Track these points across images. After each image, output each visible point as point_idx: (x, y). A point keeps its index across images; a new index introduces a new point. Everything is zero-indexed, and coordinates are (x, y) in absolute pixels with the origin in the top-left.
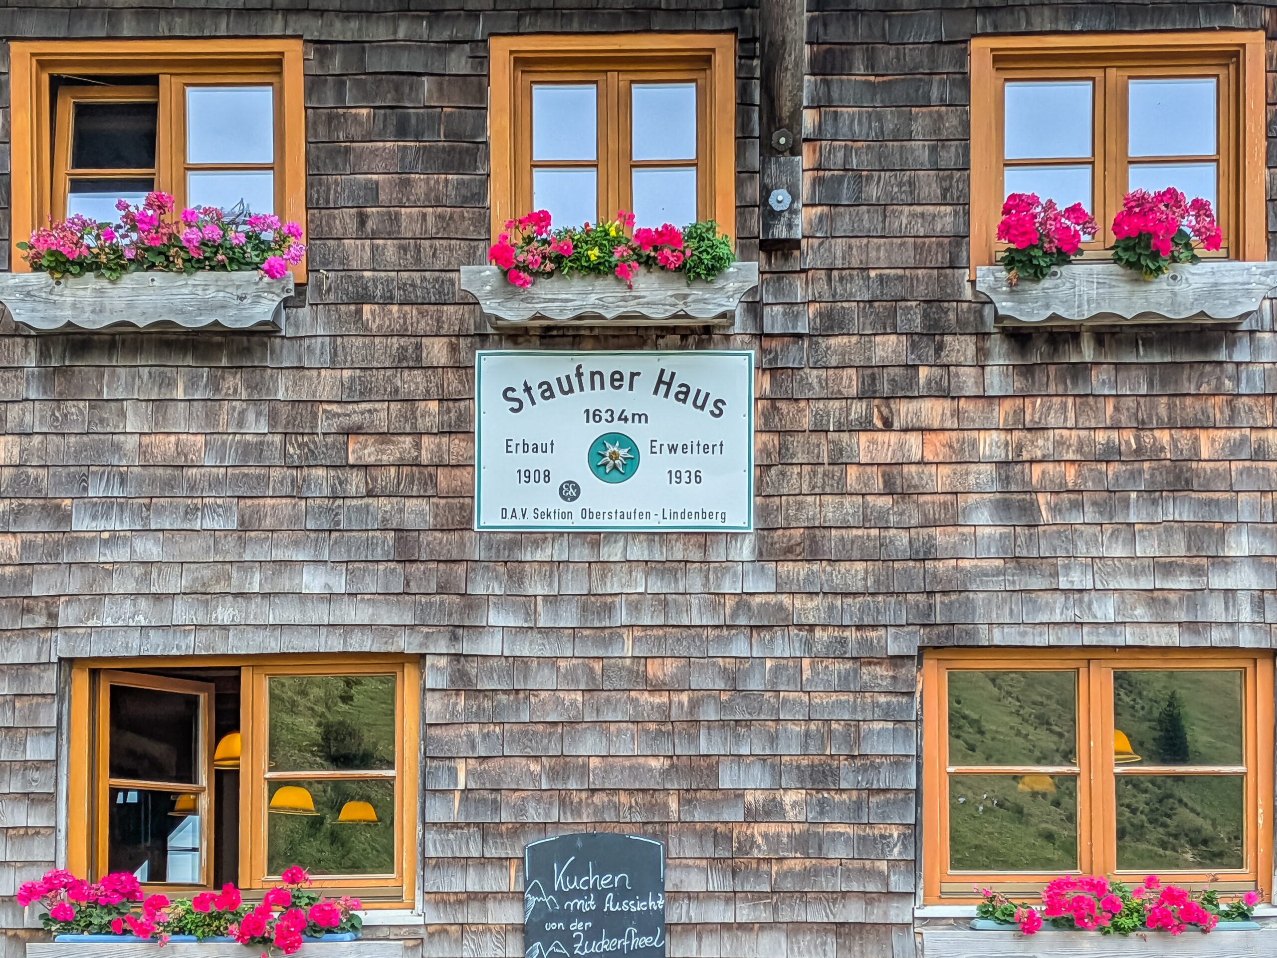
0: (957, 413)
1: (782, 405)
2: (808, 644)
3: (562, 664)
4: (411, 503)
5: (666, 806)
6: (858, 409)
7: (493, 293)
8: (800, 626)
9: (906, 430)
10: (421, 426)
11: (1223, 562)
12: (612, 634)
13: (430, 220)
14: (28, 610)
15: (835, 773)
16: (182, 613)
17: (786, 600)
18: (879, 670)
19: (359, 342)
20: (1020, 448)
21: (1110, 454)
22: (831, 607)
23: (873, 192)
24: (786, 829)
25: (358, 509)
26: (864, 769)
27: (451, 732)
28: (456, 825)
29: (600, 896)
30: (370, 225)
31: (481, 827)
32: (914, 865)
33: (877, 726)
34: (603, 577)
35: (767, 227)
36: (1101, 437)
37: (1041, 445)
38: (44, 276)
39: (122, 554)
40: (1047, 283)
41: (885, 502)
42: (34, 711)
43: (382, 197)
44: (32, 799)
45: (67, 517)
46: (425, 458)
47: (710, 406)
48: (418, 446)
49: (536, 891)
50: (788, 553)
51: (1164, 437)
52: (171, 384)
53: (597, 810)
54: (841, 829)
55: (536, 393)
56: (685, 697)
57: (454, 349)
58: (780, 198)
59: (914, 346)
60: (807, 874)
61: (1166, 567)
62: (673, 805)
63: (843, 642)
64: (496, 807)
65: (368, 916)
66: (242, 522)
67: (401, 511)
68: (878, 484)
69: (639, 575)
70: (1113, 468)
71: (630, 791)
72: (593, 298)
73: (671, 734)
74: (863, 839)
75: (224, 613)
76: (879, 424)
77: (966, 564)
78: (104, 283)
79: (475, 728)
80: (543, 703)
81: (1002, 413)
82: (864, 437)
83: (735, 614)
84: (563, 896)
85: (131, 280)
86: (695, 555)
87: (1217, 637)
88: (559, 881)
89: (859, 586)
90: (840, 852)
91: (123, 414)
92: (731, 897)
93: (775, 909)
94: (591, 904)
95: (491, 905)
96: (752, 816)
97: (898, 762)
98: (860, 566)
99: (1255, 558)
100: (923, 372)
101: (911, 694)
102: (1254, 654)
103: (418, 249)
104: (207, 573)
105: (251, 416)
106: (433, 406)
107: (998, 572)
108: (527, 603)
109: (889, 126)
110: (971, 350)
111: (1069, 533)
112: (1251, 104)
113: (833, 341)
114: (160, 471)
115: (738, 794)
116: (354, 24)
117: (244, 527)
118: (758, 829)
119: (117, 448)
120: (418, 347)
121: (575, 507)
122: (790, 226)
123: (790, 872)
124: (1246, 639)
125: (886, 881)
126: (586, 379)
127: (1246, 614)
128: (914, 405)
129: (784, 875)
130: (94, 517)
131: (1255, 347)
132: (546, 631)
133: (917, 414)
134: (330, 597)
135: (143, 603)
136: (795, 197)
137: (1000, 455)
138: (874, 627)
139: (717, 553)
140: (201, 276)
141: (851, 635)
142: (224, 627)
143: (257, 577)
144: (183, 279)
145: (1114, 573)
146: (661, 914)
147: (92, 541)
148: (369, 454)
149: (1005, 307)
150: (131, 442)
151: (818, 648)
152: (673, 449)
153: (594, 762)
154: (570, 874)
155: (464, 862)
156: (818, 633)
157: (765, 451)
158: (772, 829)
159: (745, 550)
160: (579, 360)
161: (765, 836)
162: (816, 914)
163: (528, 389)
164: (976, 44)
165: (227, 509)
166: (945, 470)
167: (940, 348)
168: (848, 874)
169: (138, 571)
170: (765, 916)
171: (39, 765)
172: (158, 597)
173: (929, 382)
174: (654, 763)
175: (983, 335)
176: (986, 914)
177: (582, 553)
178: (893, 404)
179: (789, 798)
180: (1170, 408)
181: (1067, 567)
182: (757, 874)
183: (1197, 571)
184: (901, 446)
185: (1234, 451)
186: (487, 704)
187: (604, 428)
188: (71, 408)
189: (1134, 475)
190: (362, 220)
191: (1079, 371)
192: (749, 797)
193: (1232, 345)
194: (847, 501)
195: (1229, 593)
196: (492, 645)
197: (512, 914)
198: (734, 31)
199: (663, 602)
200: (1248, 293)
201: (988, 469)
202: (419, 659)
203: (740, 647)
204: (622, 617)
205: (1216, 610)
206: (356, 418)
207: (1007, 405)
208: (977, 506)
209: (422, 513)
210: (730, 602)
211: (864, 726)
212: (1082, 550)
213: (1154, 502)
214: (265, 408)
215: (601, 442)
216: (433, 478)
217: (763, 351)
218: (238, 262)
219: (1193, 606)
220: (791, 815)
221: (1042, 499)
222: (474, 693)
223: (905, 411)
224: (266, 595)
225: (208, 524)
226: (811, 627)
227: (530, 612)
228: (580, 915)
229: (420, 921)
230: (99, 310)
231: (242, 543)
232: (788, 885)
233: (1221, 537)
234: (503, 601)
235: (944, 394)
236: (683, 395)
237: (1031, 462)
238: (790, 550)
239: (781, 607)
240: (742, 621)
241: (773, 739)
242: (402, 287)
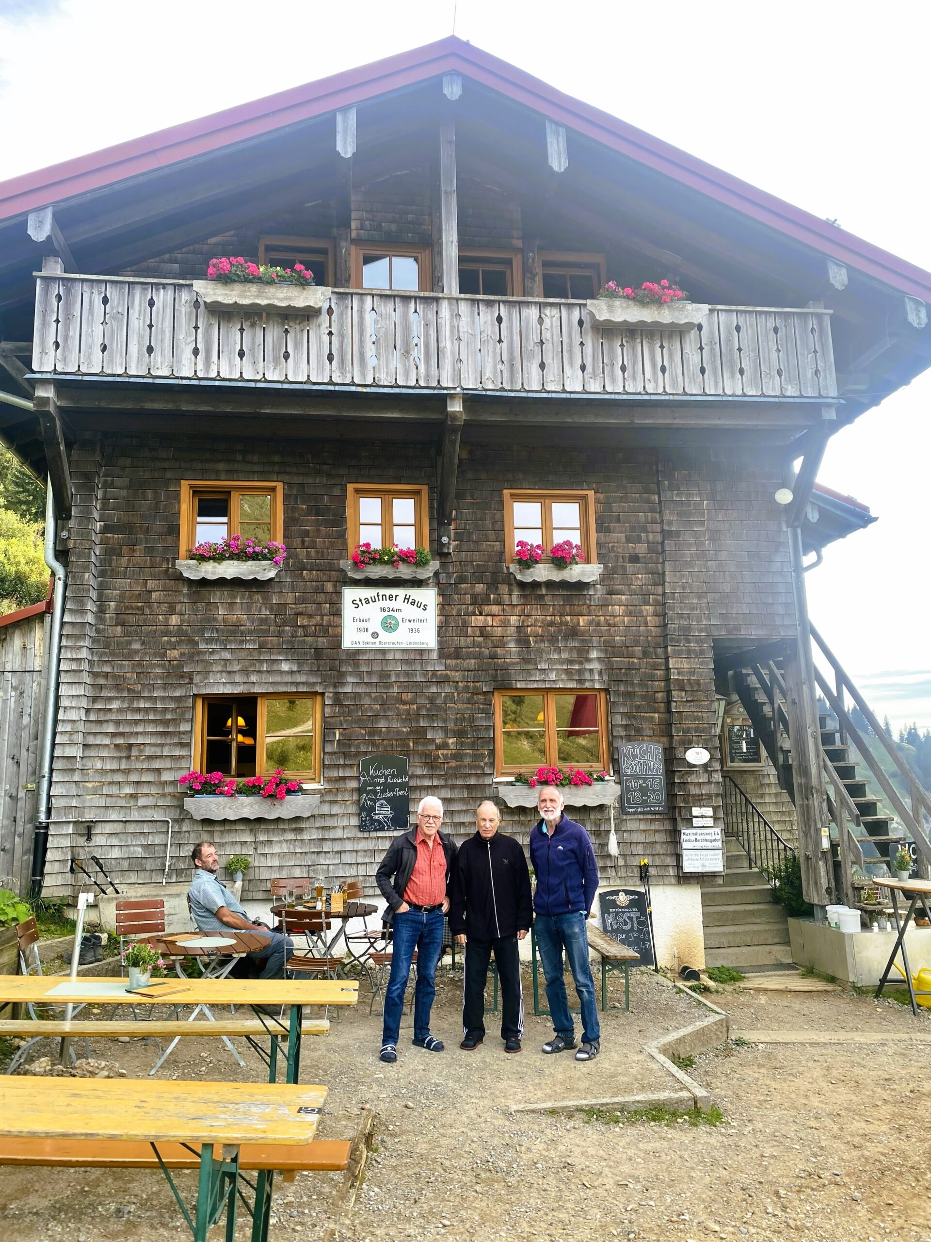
0: (503, 610)
1: (446, 607)
2: (456, 688)
3: (373, 695)
4: (320, 639)
5: (409, 745)
6: (471, 608)
7: (351, 570)
8: (454, 682)
9: (486, 615)
10: (323, 613)
11: (589, 660)
12: (389, 685)
13: (327, 543)
14: (182, 677)
15: (466, 732)
16: (238, 678)
17: (449, 672)
18: (480, 697)
19: (302, 583)
20: (523, 622)
21: (552, 624)
22: (464, 675)
23: (474, 537)
24: (450, 752)
25: (301, 641)
26: (476, 731)
27: (334, 719)
28: (335, 753)
29: (386, 777)
30: (306, 544)
31: (344, 753)
32: (492, 764)
33: (480, 715)
34: (387, 665)
35: (441, 549)
36: (549, 618)
37: (530, 621)
38: (195, 562)
39: (217, 657)
40: (531, 570)
41: (481, 639)
42: (183, 713)
43: (310, 535)
44: (182, 745)
45: (197, 644)
46: (325, 623)
47: (422, 607)
48: (322, 619)
49: (364, 776)
50: (449, 657)
51: (569, 618)
52: (235, 597)
53: (385, 747)
54: (468, 751)
55: (363, 602)
56: (415, 706)
57: (335, 586)
58: (445, 539)
59: (488, 588)
60: (457, 768)
61: (571, 662)
62: (411, 744)
63: (468, 687)
64: (350, 746)
65: (305, 786)
66: (260, 645)
67: (316, 642)
68: (478, 633)
69: (399, 664)
70: (553, 629)
71: (396, 740)
72: (385, 572)
73: (410, 719)
74: (475, 755)
75: (253, 678)
76: (477, 613)
77: (508, 660)
78: (216, 564)
79: (342, 718)
80: (366, 709)
81: (517, 610)
82: (473, 618)
83: (432, 678)
84: (373, 777)
85: (226, 563)
86: (418, 657)
87: (588, 685)
88: (371, 772)
89: (473, 668)
90: (468, 760)
91: (218, 608)
92: (431, 777)
93: (446, 780)
94: (382, 780)
95: (347, 781)
96: (439, 748)
97: (487, 728)
98: (473, 661)
99: (599, 659)
100: (492, 596)
101: (490, 705)
102: (599, 690)
103: (323, 552)
104: (247, 664)
105: (263, 609)
106: (328, 605)
107: (518, 663)
108: (360, 674)
109: (479, 516)
110: (507, 589)
111: (540, 651)
112: (590, 513)
113: (463, 586)
114: (230, 628)
115: (434, 740)
116: (301, 478)
117: (260, 647)
118: (440, 752)
119: (215, 619)
120: (323, 585)
121: (377, 641)
122: (448, 548)
123: (451, 767)
124: (597, 686)
125: (483, 769)
126: (380, 597)
127: (597, 677)
128: (489, 607)
129: (449, 768)
130: (207, 644)
131: (595, 590)
132: (367, 684)
133: (490, 610)
134: (292, 672)
135: (224, 674)
136: (450, 539)
137: (517, 624)
138: (478, 682)
139: (425, 657)
140: (250, 562)
141: (471, 684)
142: (253, 683)
143: (265, 665)
144: (243, 563)
145: (555, 663)
146: (407, 783)
147: (206, 652)
148: (305, 622)
149: (519, 577)
150: (220, 618)
151: (460, 689)
152: (410, 621)
153: (384, 729)
154: (376, 770)
155: (338, 766)
156: (460, 684)
157: (440, 622)
158: (445, 752)
159: (435, 656)
160: (378, 591)
161: (443, 755)
162: (460, 782)
163: (360, 600)
164: (505, 491)
165: (254, 641)
166: (499, 629)
167: (497, 588)
168: (471, 767)
169: (222, 663)
170: (442, 783)
171: (185, 733)
172: (229, 672)
173: (494, 599)
174: (404, 730)
175: (510, 585)
176: (517, 780)
177: (379, 657)
178: (483, 607)
179: (451, 741)
180: (570, 609)
181: (540, 661)
182: (440, 768)
183: (581, 663)
184: (485, 620)
185: (590, 624)
186: (346, 710)
187: (386, 614)
188: (199, 605)
189: (560, 631)
190: (303, 542)
191: (542, 597)
192: (437, 741)
193: (588, 589)
194: (468, 639)
195: (591, 670)
196: (348, 689)
197: (354, 784)
198: (428, 484)
199: (407, 674)
200: (593, 574)
201: (513, 629)
202: (323, 694)
203: (434, 689)
204: (393, 679)
205: (587, 676)
206: (301, 609)
207: (519, 608)
208: (510, 641)
209: (324, 643)
210: (430, 673)
211: (475, 716)
212: (544, 656)
213: (566, 640)
214: (268, 606)
215: (385, 618)
216: (327, 631)
217: (439, 589)
218: (265, 558)
219: (580, 675)
220: (451, 747)
221: (531, 639)
222: (342, 705)
223: (486, 609)
224: (268, 672)
225: (248, 646)
226: (457, 682)
227: (361, 678)
228: (380, 785)
229: (322, 787)
230: (214, 573)
231: (260, 653)
232: (451, 772)
233: (588, 652)
234: (352, 673)
235: (498, 603)
236: (413, 603)
237: (528, 626)
238: (450, 655)
239: (447, 675)
240: (434, 680)
241: (445, 721)
242: (317, 565)
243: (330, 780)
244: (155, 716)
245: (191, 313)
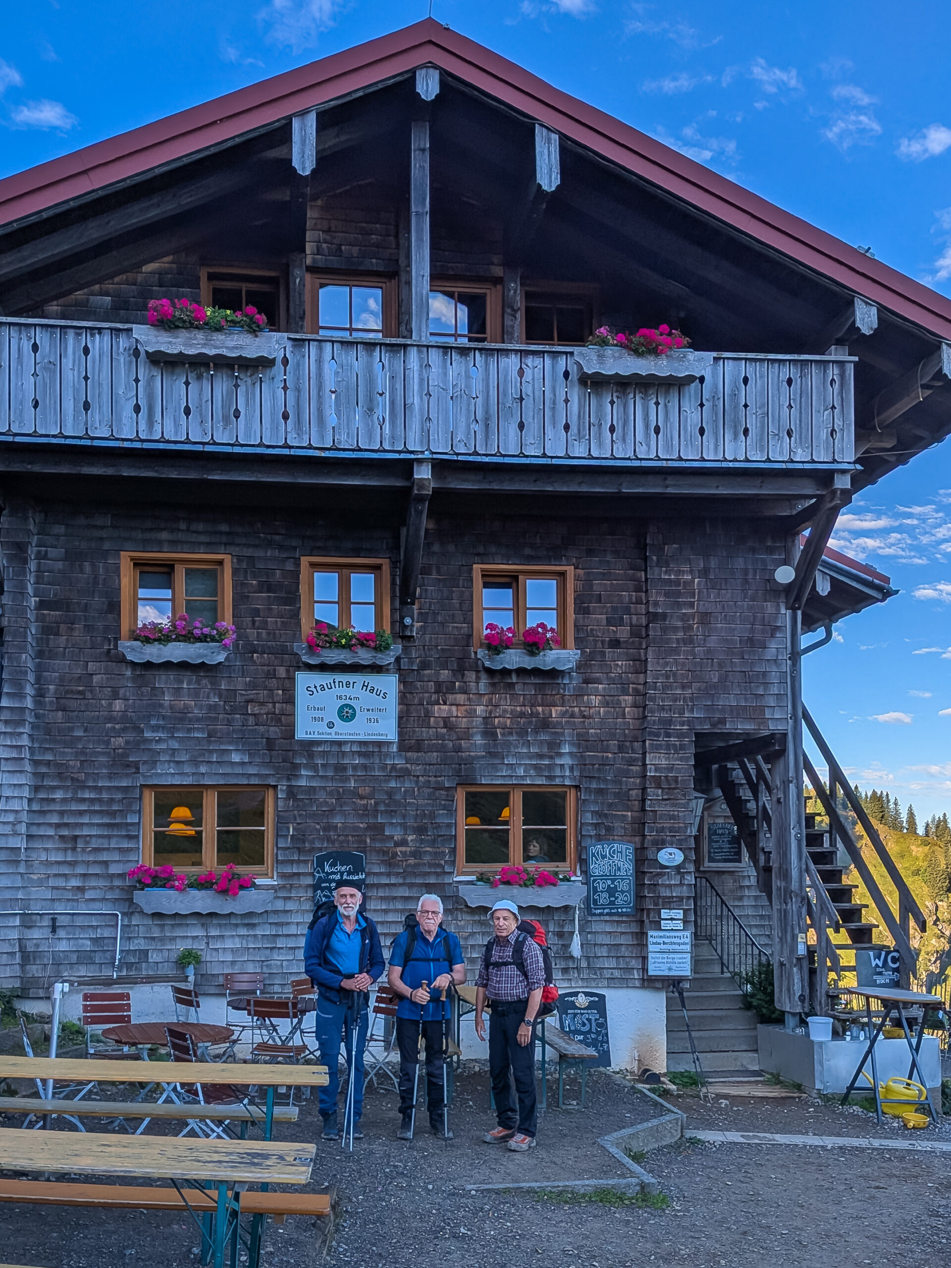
0: (469, 699)
1: (407, 695)
2: (417, 782)
3: (328, 789)
4: (272, 728)
5: (366, 841)
6: (434, 697)
7: (305, 654)
8: (414, 776)
9: (451, 705)
10: (275, 700)
11: (560, 755)
12: (347, 779)
13: (279, 624)
14: (128, 766)
15: (426, 830)
16: (187, 769)
17: (408, 766)
18: (442, 792)
19: (252, 668)
20: (491, 712)
21: (522, 715)
22: (425, 769)
23: (440, 619)
24: (408, 849)
25: (252, 730)
26: (436, 828)
27: (287, 814)
28: (289, 848)
29: (342, 874)
30: (257, 624)
31: (298, 848)
32: (453, 863)
33: (441, 812)
34: (343, 757)
35: (403, 632)
36: (518, 709)
37: (498, 712)
38: (139, 643)
39: (164, 746)
40: (501, 655)
41: (444, 731)
42: (130, 804)
43: (261, 614)
44: (130, 837)
45: (143, 732)
46: (277, 712)
47: (382, 695)
48: (274, 707)
49: (318, 872)
50: (410, 749)
51: (540, 709)
52: (182, 682)
53: (341, 842)
54: (428, 849)
55: (319, 689)
56: (373, 802)
57: (288, 671)
58: (408, 621)
59: (454, 675)
60: (416, 865)
61: (541, 756)
62: (368, 841)
63: (429, 781)
64: (304, 842)
65: (258, 881)
66: (208, 734)
67: (268, 731)
68: (442, 724)
69: (356, 756)
70: (522, 721)
71: (353, 836)
72: (342, 656)
73: (368, 815)
74: (436, 853)
75: (203, 769)
76: (441, 702)
77: (472, 754)
78: (161, 646)
79: (296, 812)
80: (321, 803)
81: (485, 700)
82: (436, 707)
83: (391, 772)
84: (328, 874)
85: (171, 645)
86: (376, 750)
87: (558, 781)
88: (327, 868)
89: (435, 762)
90: (427, 858)
91: (164, 693)
92: (388, 875)
93: (404, 878)
94: (338, 877)
95: (301, 877)
96: (397, 844)
97: (449, 826)
98: (435, 754)
99: (570, 753)
100: (457, 684)
101: (453, 801)
102: (570, 787)
103: (274, 633)
104: (196, 753)
105: (212, 695)
106: (280, 692)
107: (483, 757)
108: (315, 768)
109: (445, 595)
110: (474, 676)
111: (508, 744)
112: (569, 592)
113: (425, 672)
114: (178, 715)
115: (392, 837)
116: (251, 550)
117: (209, 736)
118: (399, 849)
119: (161, 705)
120: (275, 670)
121: (333, 731)
122: (411, 631)
123: (410, 865)
124: (567, 783)
125: (443, 867)
126: (337, 684)
127: (567, 774)
128: (454, 696)
129: (408, 866)
130: (153, 732)
131: (571, 678)
132: (322, 777)
133: (455, 699)
134: (243, 764)
135: (172, 765)
136: (413, 620)
137: (484, 715)
138: (440, 776)
139: (385, 749)
140: (198, 645)
141: (433, 779)
142: (203, 774)
143: (215, 755)
144: (190, 646)
145: (522, 758)
146: (364, 880)
147: (152, 740)
148: (257, 710)
149: (487, 663)
150: (167, 704)
151: (420, 784)
152: (368, 710)
153: (339, 825)
154: (331, 866)
155: (292, 862)
156: (420, 778)
157: (400, 712)
158: (404, 849)
159: (395, 749)
160: (334, 677)
161: (401, 852)
162: (419, 881)
163: (315, 687)
164: (474, 566)
165: (203, 729)
166: (465, 720)
167: (463, 675)
168: (430, 865)
169: (170, 752)
170: (401, 881)
171: (132, 824)
172: (178, 762)
173: (459, 687)
174: (361, 825)
175: (478, 672)
176: (479, 880)
177: (335, 749)
178: (447, 695)
179: (410, 838)
180: (542, 699)
181: (507, 756)
182: (398, 866)
183: (551, 758)
184: (450, 710)
185: (563, 714)
186: (300, 803)
187: (343, 702)
188: (144, 689)
189: (530, 723)
190: (254, 622)
191: (511, 686)
192: (395, 838)
193: (563, 678)
194: (431, 730)
195: (562, 766)
196: (303, 783)
197: (308, 881)
198: (390, 558)
199: (365, 767)
200: (569, 661)
201: (481, 719)
202: (275, 787)
203: (393, 784)
204: (350, 772)
205: (558, 773)
206: (252, 696)
207: (486, 697)
208: (476, 733)
209: (276, 732)
210: (389, 767)
211: (436, 812)
212: (512, 749)
213: (537, 733)
214: (217, 692)
215: (342, 707)
216: (280, 719)
217: (400, 676)
218: (213, 640)
219: (549, 771)
220: (410, 844)
221: (498, 730)
222: (295, 799)
223: (450, 697)
224: (218, 762)
225: (196, 735)
226: (418, 777)
227: (316, 770)
228: (334, 880)
229: (276, 883)
230: (159, 656)
231: (209, 742)
232: (409, 870)
233: (559, 746)
234: (306, 767)
235: (464, 692)
236: (372, 691)
237: (495, 717)
238: (410, 748)
239: (407, 769)
240: (393, 774)
241: (404, 817)
242: (269, 647)
243: (283, 876)
244: (101, 806)
245: (130, 362)
